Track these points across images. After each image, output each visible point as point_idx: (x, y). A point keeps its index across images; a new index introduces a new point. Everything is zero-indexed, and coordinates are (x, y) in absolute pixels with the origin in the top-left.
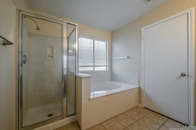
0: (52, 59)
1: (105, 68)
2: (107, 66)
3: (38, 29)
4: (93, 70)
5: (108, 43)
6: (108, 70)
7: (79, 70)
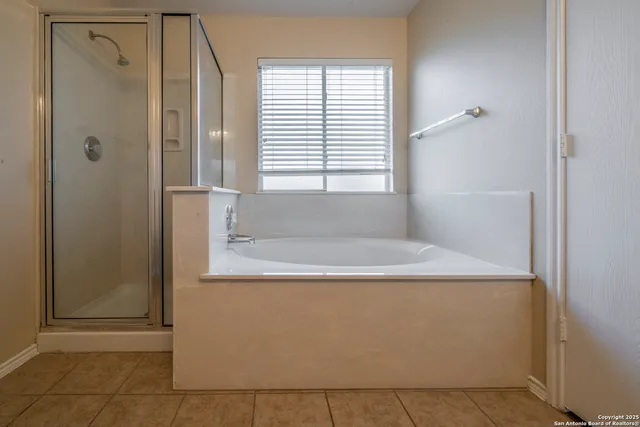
0: (176, 149)
1: (382, 178)
2: (389, 170)
3: (122, 62)
4: (322, 188)
5: (391, 72)
6: (392, 190)
7: (264, 188)
